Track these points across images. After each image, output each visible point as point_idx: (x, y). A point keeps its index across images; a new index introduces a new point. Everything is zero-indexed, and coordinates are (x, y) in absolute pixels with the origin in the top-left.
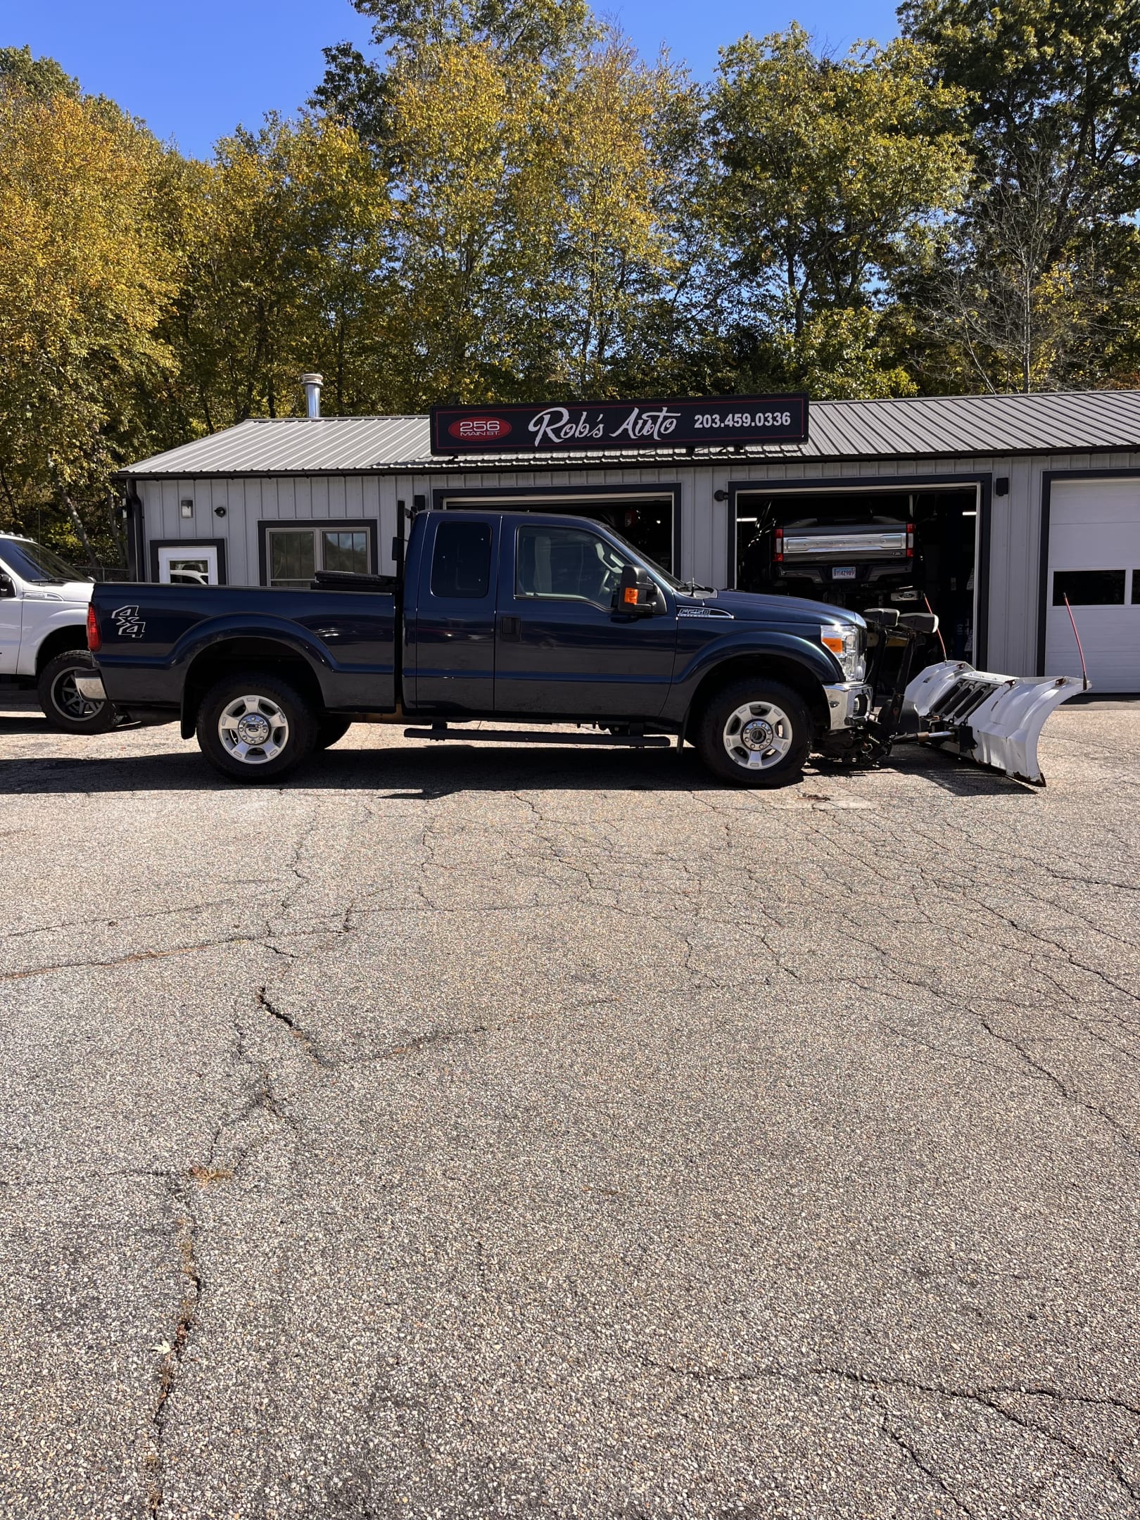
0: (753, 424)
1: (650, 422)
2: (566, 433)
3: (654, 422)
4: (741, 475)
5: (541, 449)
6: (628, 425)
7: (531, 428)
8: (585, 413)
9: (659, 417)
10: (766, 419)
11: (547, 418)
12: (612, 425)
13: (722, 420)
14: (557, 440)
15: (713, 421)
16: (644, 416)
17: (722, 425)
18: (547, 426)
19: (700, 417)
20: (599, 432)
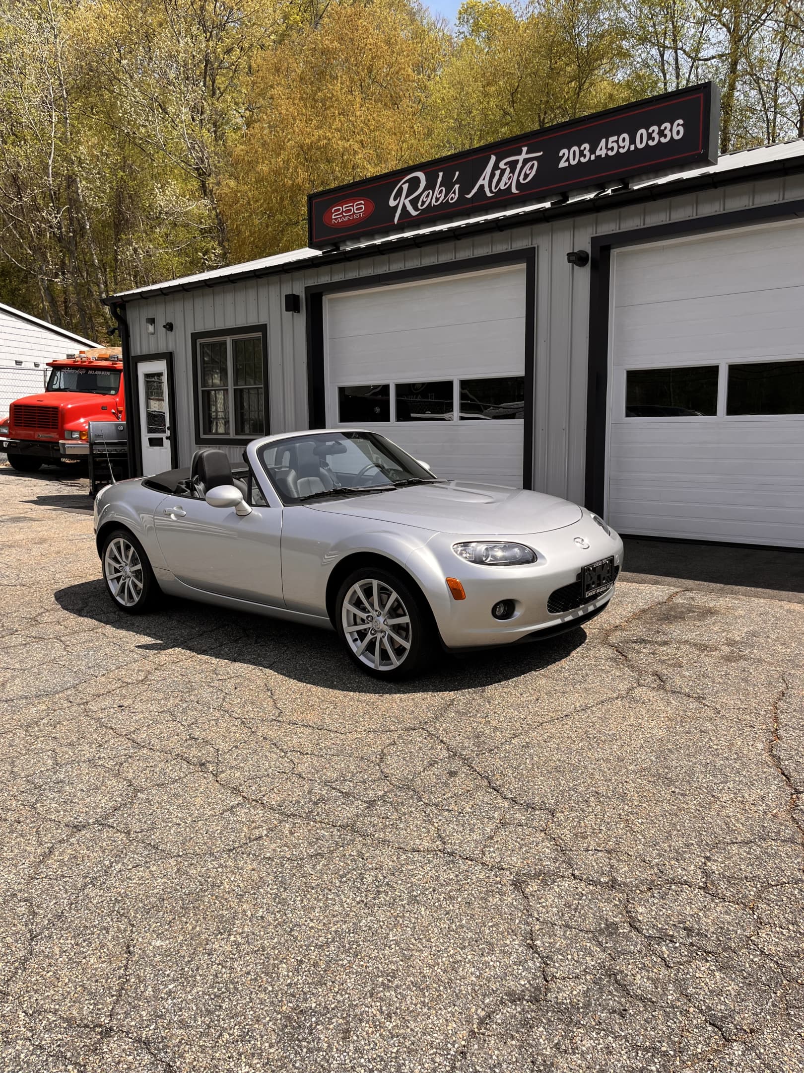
0: (632, 148)
1: (508, 170)
2: (423, 203)
3: (513, 171)
4: (608, 227)
5: (401, 228)
6: (483, 181)
7: (392, 203)
8: (441, 174)
9: (517, 161)
10: (650, 137)
11: (405, 187)
12: (468, 183)
13: (592, 151)
14: (414, 213)
15: (582, 154)
16: (502, 165)
17: (593, 157)
18: (406, 198)
19: (565, 151)
20: (454, 197)
